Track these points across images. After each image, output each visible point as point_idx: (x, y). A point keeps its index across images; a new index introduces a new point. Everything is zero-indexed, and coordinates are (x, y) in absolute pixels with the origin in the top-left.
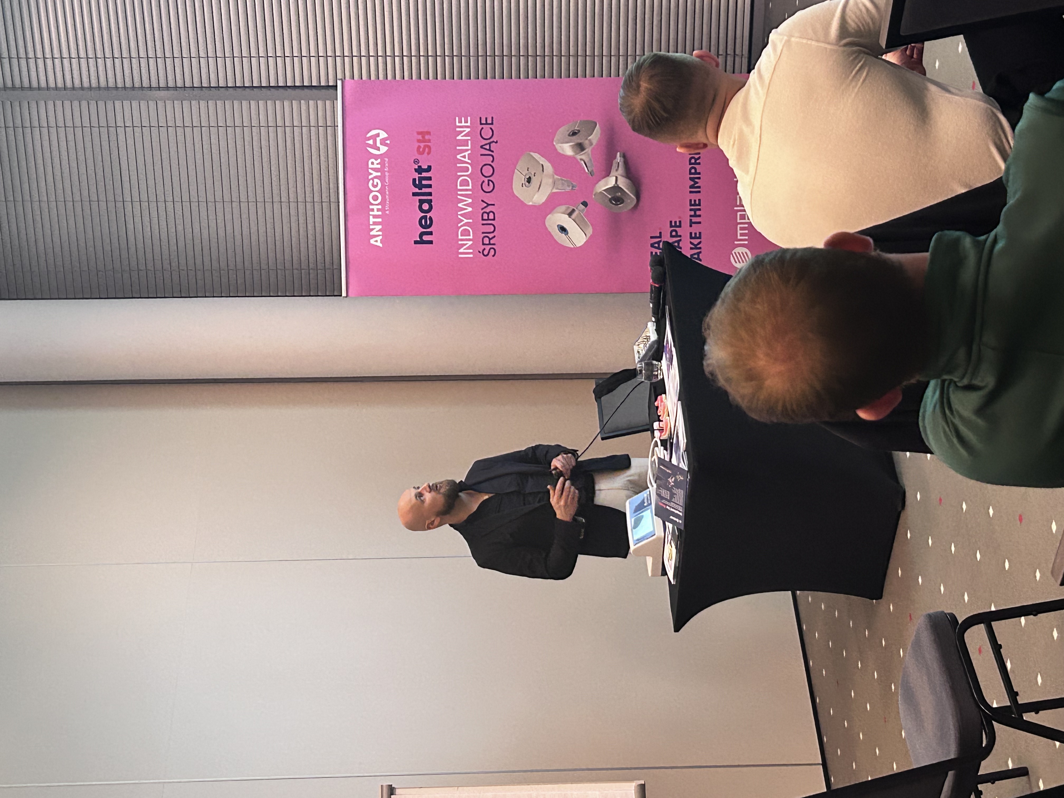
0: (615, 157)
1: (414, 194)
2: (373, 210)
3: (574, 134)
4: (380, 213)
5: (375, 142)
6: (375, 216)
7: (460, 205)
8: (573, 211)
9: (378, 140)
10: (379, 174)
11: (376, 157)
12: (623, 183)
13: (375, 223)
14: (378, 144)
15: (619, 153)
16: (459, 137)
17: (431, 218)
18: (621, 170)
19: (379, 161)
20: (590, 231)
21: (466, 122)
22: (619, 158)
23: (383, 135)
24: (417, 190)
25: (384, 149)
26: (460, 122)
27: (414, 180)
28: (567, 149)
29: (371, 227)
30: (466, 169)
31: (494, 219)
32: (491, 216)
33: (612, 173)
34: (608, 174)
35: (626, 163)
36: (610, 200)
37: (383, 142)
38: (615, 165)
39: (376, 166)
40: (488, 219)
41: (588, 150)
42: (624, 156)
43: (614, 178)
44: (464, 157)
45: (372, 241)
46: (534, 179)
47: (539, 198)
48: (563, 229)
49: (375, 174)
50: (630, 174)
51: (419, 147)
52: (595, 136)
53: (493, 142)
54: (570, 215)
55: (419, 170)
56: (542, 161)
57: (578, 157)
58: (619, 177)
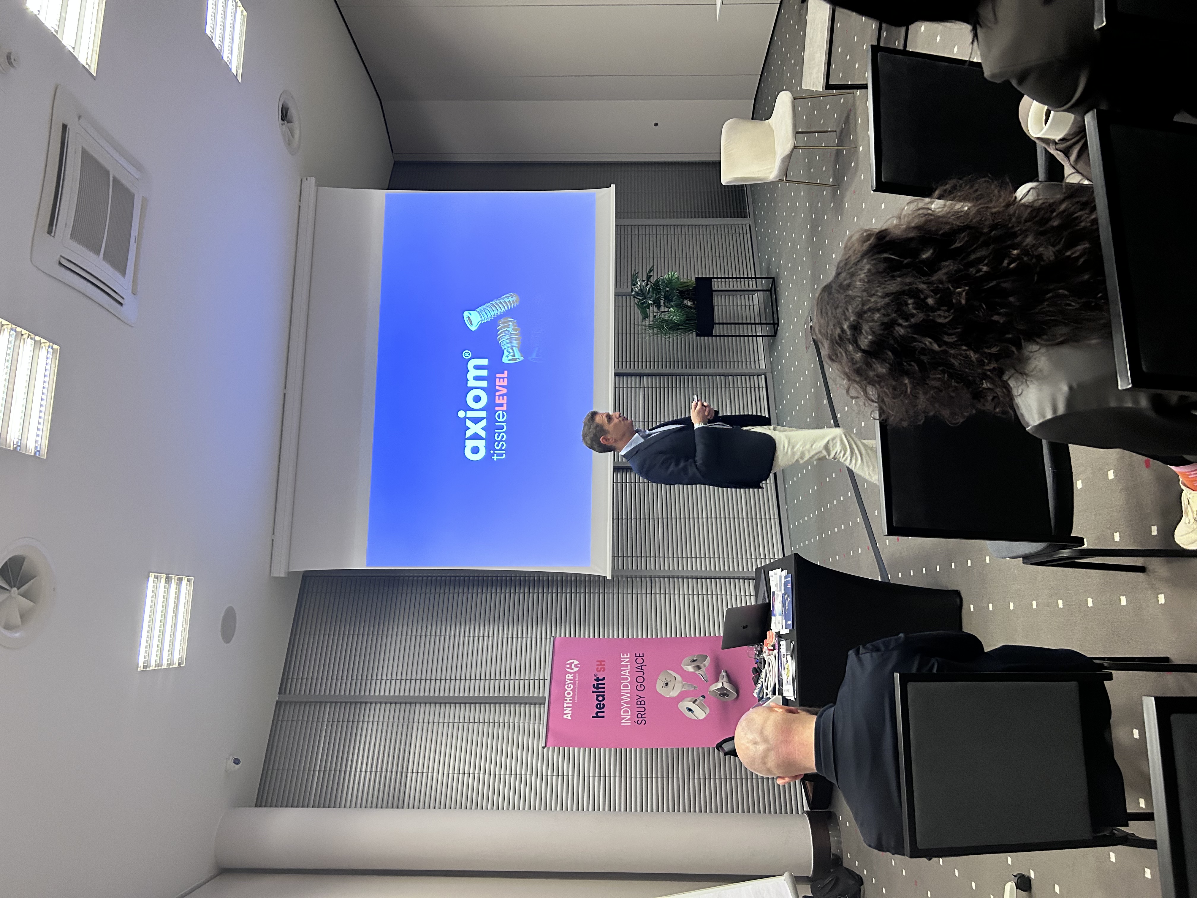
0: (721, 672)
1: (593, 692)
2: (567, 700)
3: (694, 661)
4: (571, 702)
5: (571, 666)
6: (567, 703)
7: (623, 697)
8: (696, 700)
9: (573, 665)
10: (572, 682)
11: (571, 673)
12: (727, 686)
13: (567, 707)
14: (573, 667)
15: (723, 671)
16: (623, 663)
17: (603, 704)
18: (725, 679)
19: (573, 675)
20: (708, 711)
21: (627, 655)
22: (723, 673)
23: (576, 662)
24: (595, 690)
25: (576, 669)
26: (623, 655)
27: (594, 685)
28: (690, 669)
29: (565, 709)
30: (627, 679)
31: (644, 705)
32: (643, 703)
33: (720, 680)
34: (717, 681)
35: (728, 676)
36: (720, 695)
37: (576, 666)
38: (721, 677)
39: (570, 678)
40: (641, 704)
41: (703, 669)
42: (726, 672)
43: (721, 684)
44: (626, 673)
45: (565, 716)
46: (669, 683)
47: (674, 694)
48: (690, 710)
49: (569, 682)
50: (730, 681)
51: (597, 668)
52: (707, 662)
53: (644, 665)
54: (694, 702)
55: (598, 680)
56: (674, 674)
57: (697, 672)
58: (724, 683)
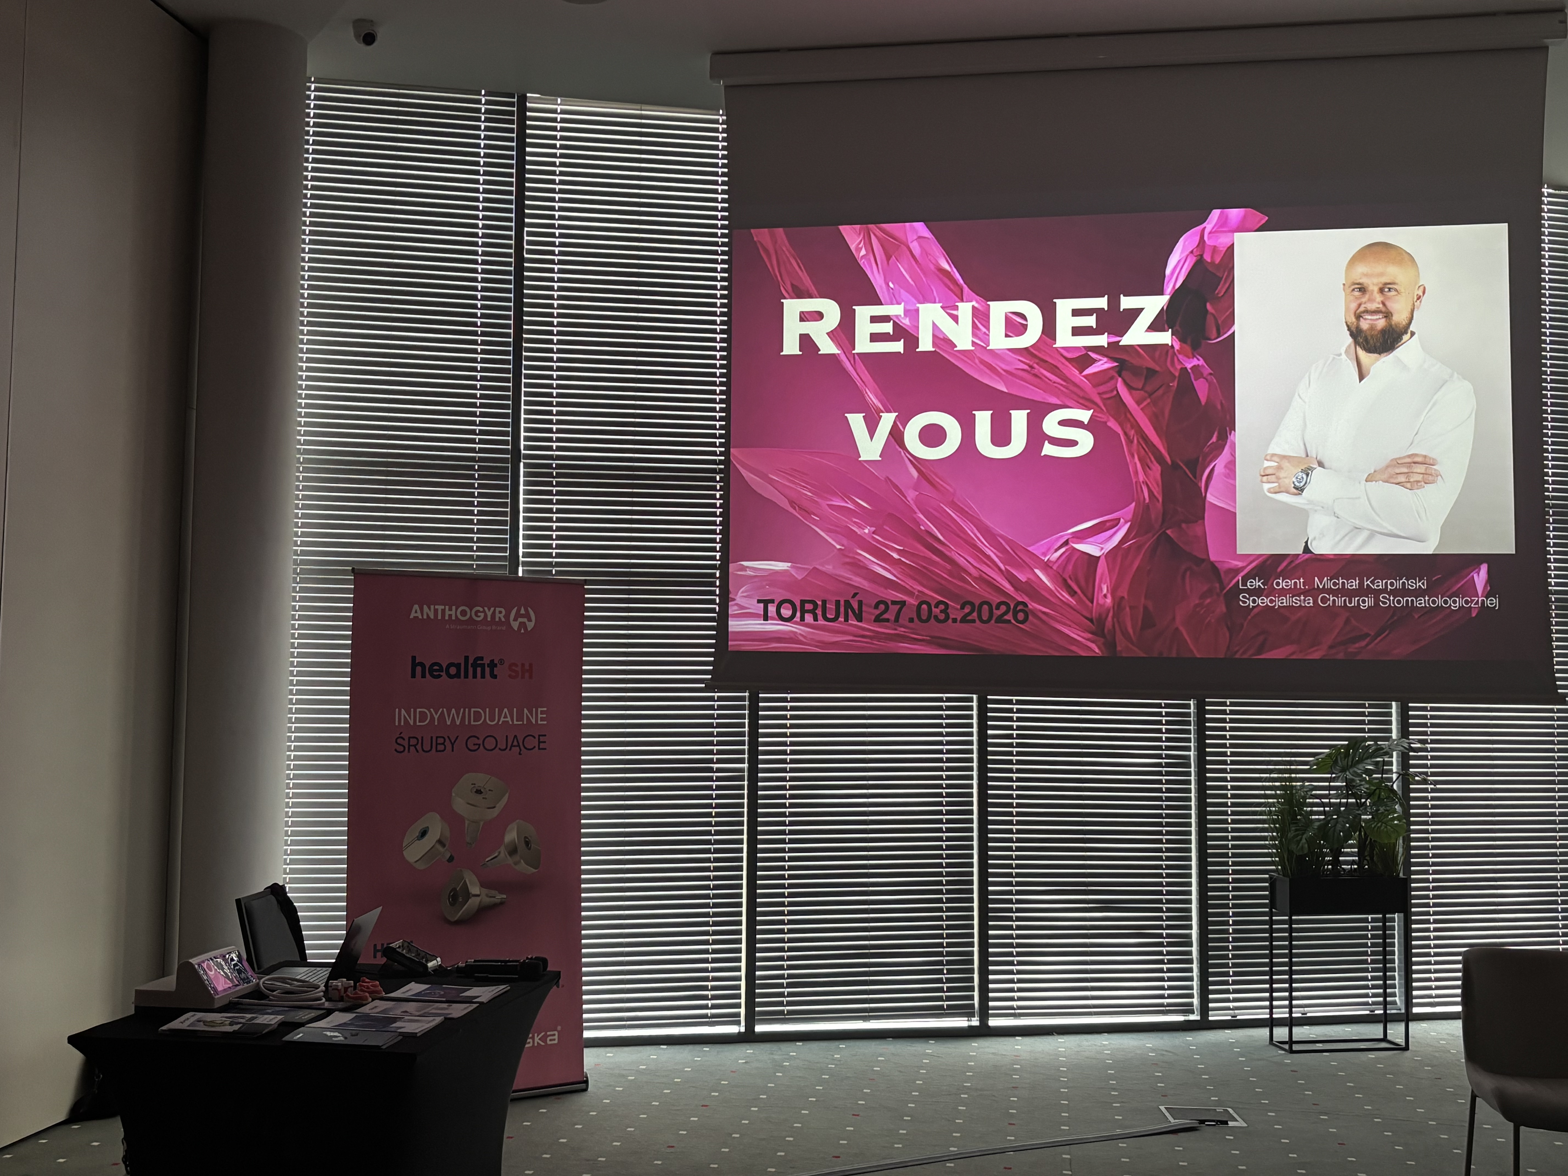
0: (501, 893)
1: (467, 658)
2: (450, 610)
3: (527, 843)
4: (447, 618)
5: (522, 616)
6: (443, 611)
7: (453, 711)
8: (444, 845)
9: (525, 620)
10: (489, 619)
11: (507, 616)
12: (473, 903)
13: (436, 611)
14: (520, 620)
15: (505, 896)
16: (526, 711)
17: (440, 676)
18: (487, 901)
19: (503, 619)
20: (420, 866)
21: (542, 719)
22: (500, 897)
23: (530, 626)
24: (471, 661)
25: (515, 625)
26: (542, 712)
27: (482, 658)
28: (511, 835)
29: (432, 607)
30: (492, 719)
31: (437, 751)
32: (441, 747)
33: (484, 890)
34: (483, 885)
35: (494, 906)
36: (454, 889)
37: (522, 625)
38: (493, 892)
39: (497, 615)
40: (437, 744)
41: (510, 861)
42: (502, 903)
43: (478, 893)
44: (506, 717)
45: (416, 607)
46: (480, 797)
47: (460, 805)
48: (424, 833)
49: (489, 614)
50: (484, 910)
51: (516, 665)
52: (525, 868)
53: (521, 750)
54: (439, 841)
55: (492, 665)
56: (500, 807)
57: (503, 849)
58: (478, 899)
